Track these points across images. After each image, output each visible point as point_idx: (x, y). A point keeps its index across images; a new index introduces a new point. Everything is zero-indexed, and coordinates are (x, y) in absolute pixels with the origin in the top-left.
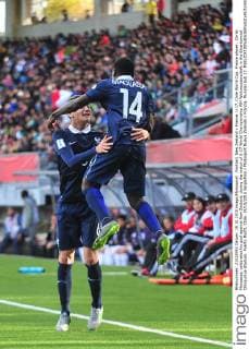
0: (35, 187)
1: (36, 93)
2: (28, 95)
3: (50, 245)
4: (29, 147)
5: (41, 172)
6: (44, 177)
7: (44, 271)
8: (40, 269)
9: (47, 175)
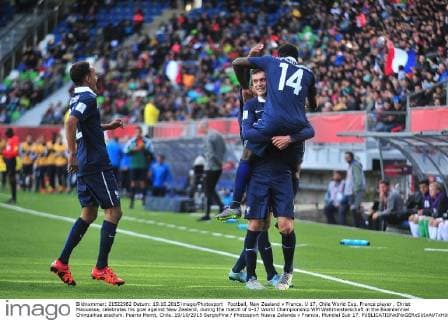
0: (361, 150)
1: (366, 46)
2: (357, 47)
3: (376, 215)
4: (356, 105)
5: (369, 133)
6: (372, 140)
7: (368, 244)
8: (364, 242)
9: (376, 137)
